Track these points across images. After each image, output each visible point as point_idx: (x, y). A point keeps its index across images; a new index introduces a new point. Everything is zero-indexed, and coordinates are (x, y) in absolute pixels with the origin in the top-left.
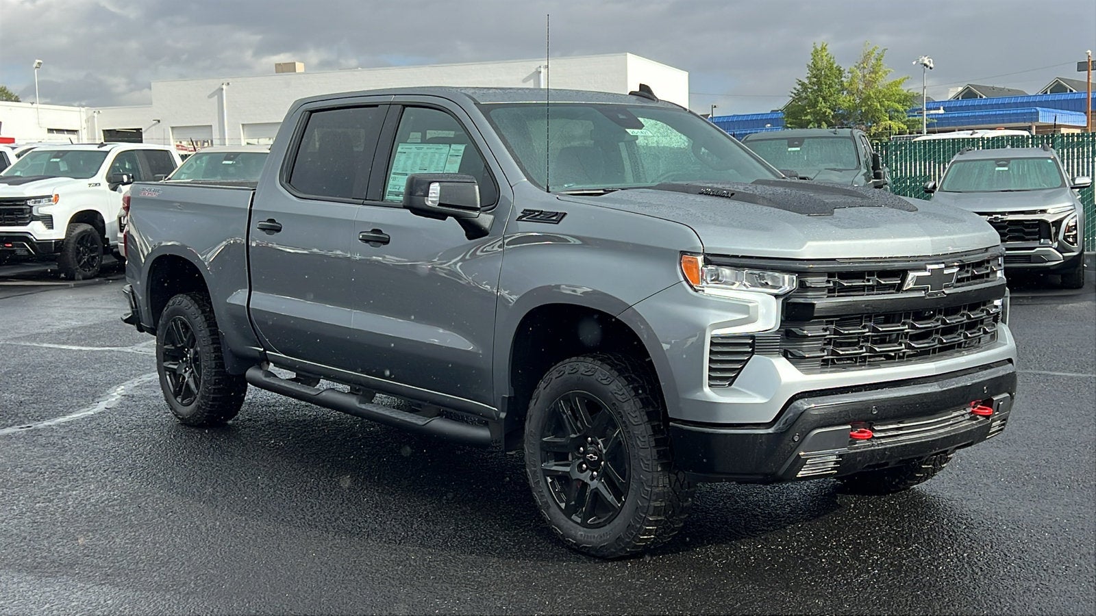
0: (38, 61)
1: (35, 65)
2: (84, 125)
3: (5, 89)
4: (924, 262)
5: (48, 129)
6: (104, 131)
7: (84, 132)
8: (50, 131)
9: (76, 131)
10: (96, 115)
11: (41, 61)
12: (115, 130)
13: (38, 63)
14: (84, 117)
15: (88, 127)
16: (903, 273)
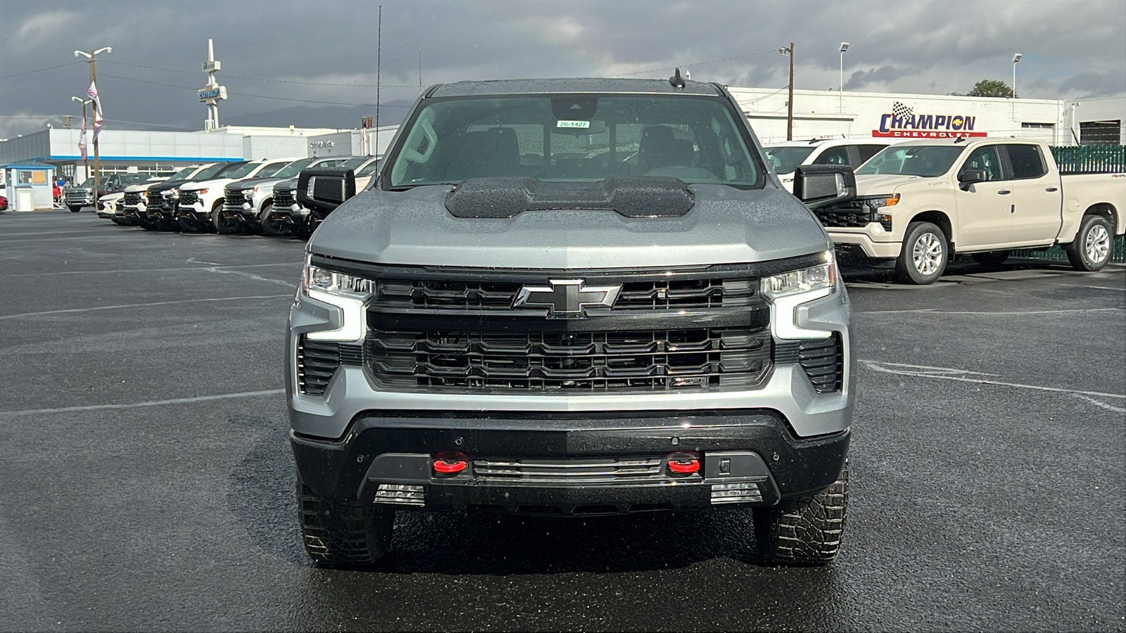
0: (1017, 55)
1: (1014, 59)
2: (1061, 118)
3: (1002, 84)
4: (547, 277)
5: (1023, 123)
6: (1081, 124)
7: (1061, 125)
8: (1025, 125)
9: (1052, 124)
10: (1074, 107)
11: (1020, 55)
12: (1094, 122)
13: (1018, 57)
14: (1062, 110)
15: (1065, 120)
16: (515, 286)
